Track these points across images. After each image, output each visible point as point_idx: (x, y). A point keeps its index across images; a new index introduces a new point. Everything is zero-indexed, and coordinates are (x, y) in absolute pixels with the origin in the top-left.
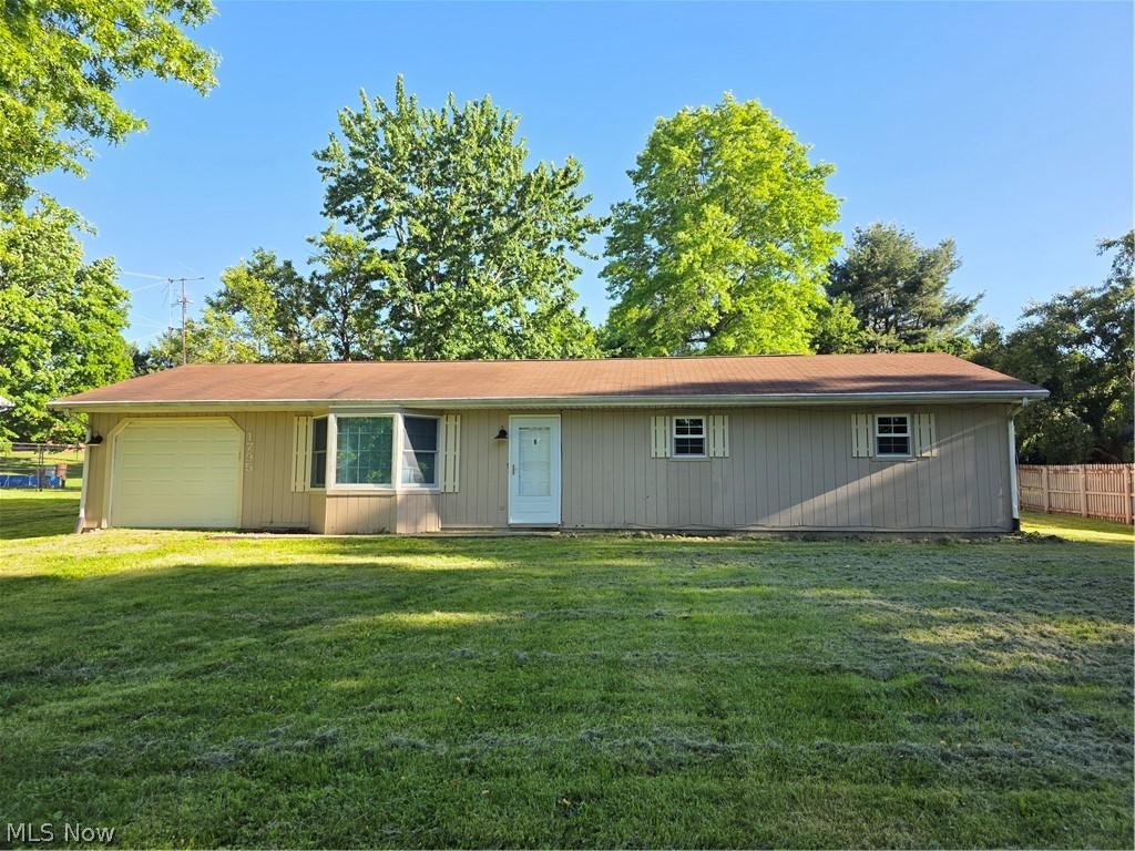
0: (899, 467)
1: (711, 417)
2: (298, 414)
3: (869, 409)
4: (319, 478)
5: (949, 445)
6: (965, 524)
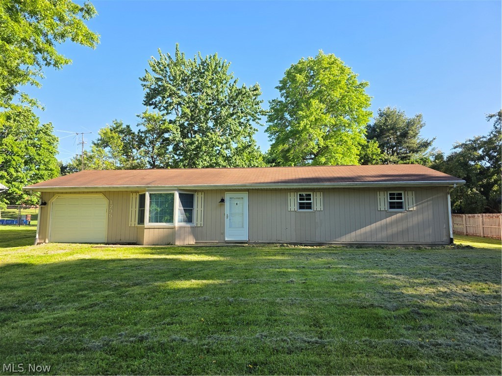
0: (399, 215)
1: (315, 193)
2: (132, 192)
3: (385, 189)
4: (141, 220)
5: (421, 205)
6: (429, 240)
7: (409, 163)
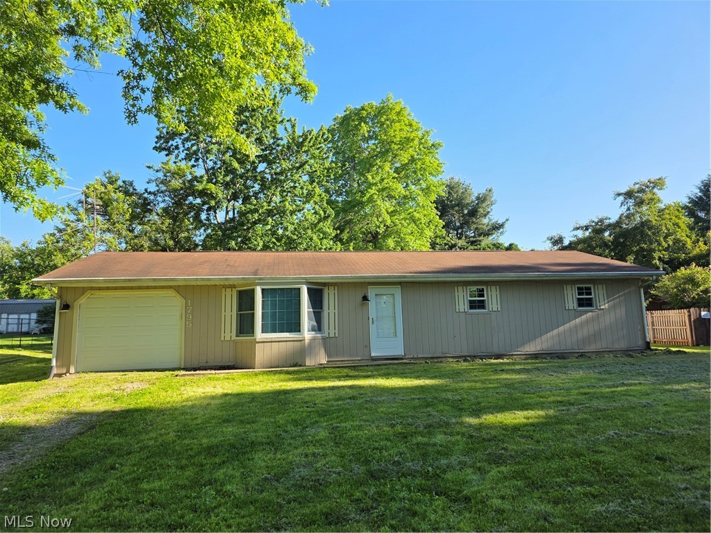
0: (590, 314)
1: (489, 287)
2: (225, 287)
3: (573, 282)
5: (612, 302)
6: (623, 346)
7: (480, 249)
